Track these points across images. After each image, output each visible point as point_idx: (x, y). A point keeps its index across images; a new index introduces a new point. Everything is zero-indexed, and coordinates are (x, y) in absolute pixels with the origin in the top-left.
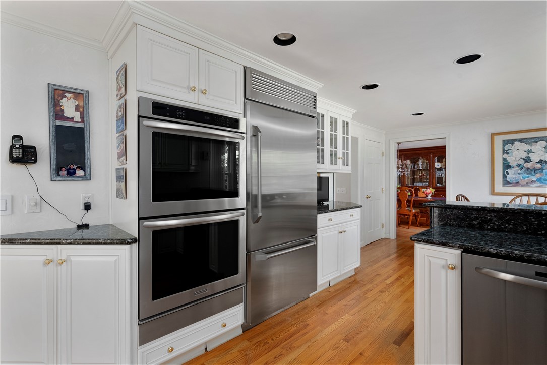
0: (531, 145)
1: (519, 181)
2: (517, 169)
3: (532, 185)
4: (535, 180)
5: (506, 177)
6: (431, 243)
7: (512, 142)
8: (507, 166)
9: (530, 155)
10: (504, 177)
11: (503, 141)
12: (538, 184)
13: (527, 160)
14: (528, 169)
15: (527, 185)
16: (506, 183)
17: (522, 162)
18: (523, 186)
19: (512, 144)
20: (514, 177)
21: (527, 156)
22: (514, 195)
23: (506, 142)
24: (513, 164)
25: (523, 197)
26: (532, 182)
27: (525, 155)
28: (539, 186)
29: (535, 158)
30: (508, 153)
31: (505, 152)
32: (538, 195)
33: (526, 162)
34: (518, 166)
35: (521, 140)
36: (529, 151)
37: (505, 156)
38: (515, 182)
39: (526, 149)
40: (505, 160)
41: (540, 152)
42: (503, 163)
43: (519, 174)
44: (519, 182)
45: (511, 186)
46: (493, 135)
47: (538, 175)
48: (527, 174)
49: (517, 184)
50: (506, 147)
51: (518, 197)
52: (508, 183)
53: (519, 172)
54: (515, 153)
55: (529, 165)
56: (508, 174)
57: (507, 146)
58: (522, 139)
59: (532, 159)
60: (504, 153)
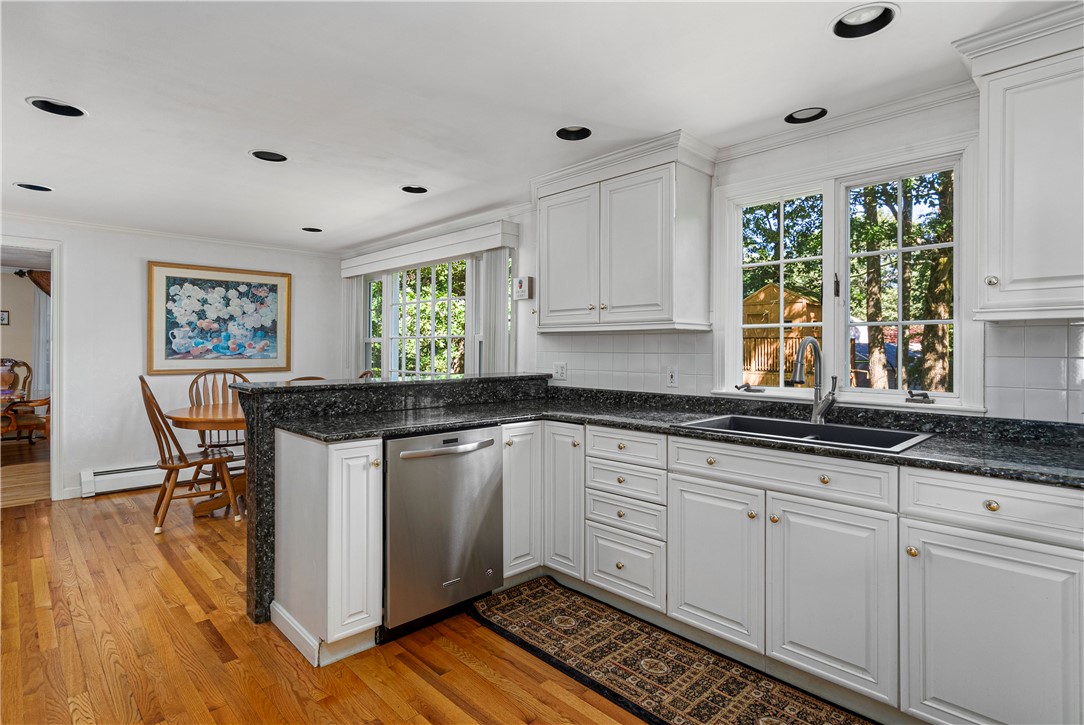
0: (207, 292)
1: (190, 349)
2: (188, 329)
3: (207, 356)
4: (210, 347)
5: (171, 343)
6: (354, 438)
7: (181, 282)
8: (172, 324)
9: (206, 307)
10: (169, 342)
11: (168, 278)
12: (214, 355)
13: (201, 315)
14: (202, 330)
15: (200, 356)
16: (171, 353)
17: (194, 318)
18: (195, 357)
19: (181, 286)
20: (183, 342)
21: (202, 308)
22: (193, 374)
23: (172, 281)
24: (182, 320)
25: (207, 376)
26: (208, 351)
27: (198, 307)
28: (216, 358)
29: (212, 314)
30: (174, 301)
31: (170, 298)
32: (224, 371)
33: (200, 318)
34: (190, 324)
35: (194, 282)
36: (204, 302)
37: (170, 305)
38: (184, 351)
39: (200, 298)
40: (169, 312)
41: (217, 304)
42: (167, 318)
43: (190, 338)
44: (189, 352)
45: (179, 358)
46: (151, 264)
47: (215, 340)
48: (201, 338)
49: (187, 354)
50: (174, 290)
51: (200, 375)
52: (175, 353)
53: (191, 334)
54: (186, 301)
55: (203, 324)
56: (174, 337)
57: (172, 288)
58: (196, 280)
59: (208, 314)
60: (168, 300)
